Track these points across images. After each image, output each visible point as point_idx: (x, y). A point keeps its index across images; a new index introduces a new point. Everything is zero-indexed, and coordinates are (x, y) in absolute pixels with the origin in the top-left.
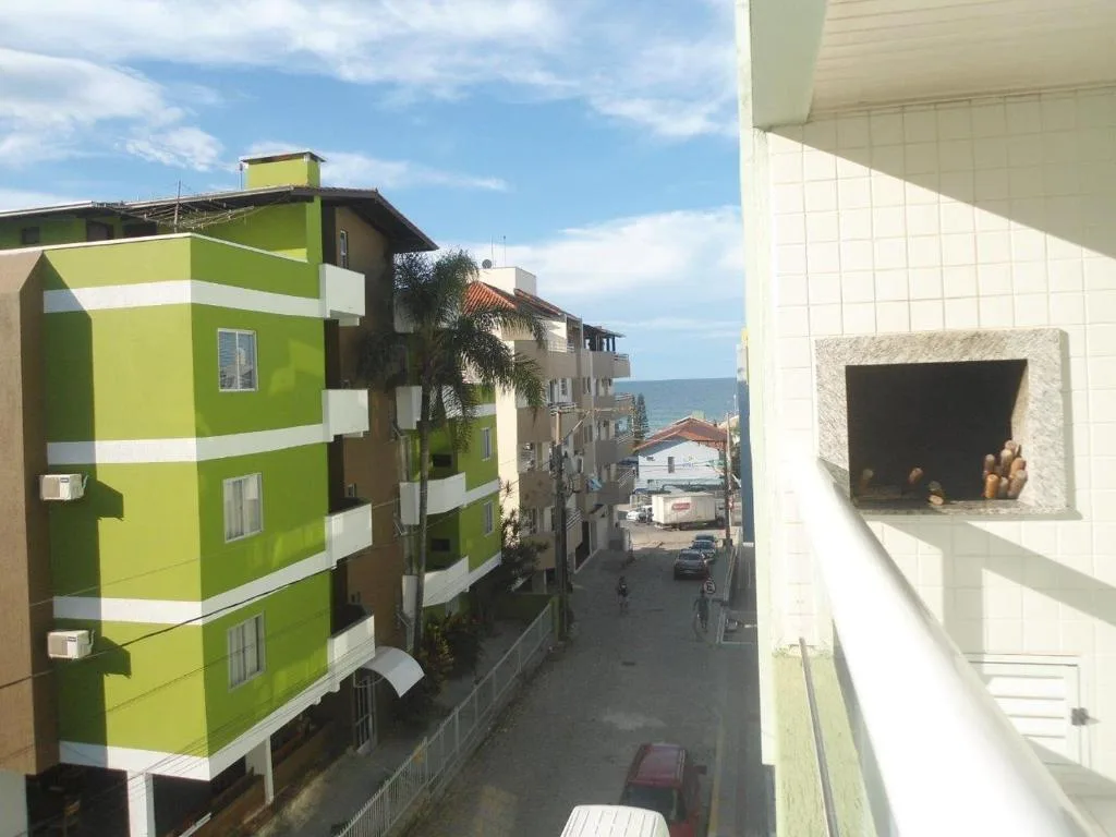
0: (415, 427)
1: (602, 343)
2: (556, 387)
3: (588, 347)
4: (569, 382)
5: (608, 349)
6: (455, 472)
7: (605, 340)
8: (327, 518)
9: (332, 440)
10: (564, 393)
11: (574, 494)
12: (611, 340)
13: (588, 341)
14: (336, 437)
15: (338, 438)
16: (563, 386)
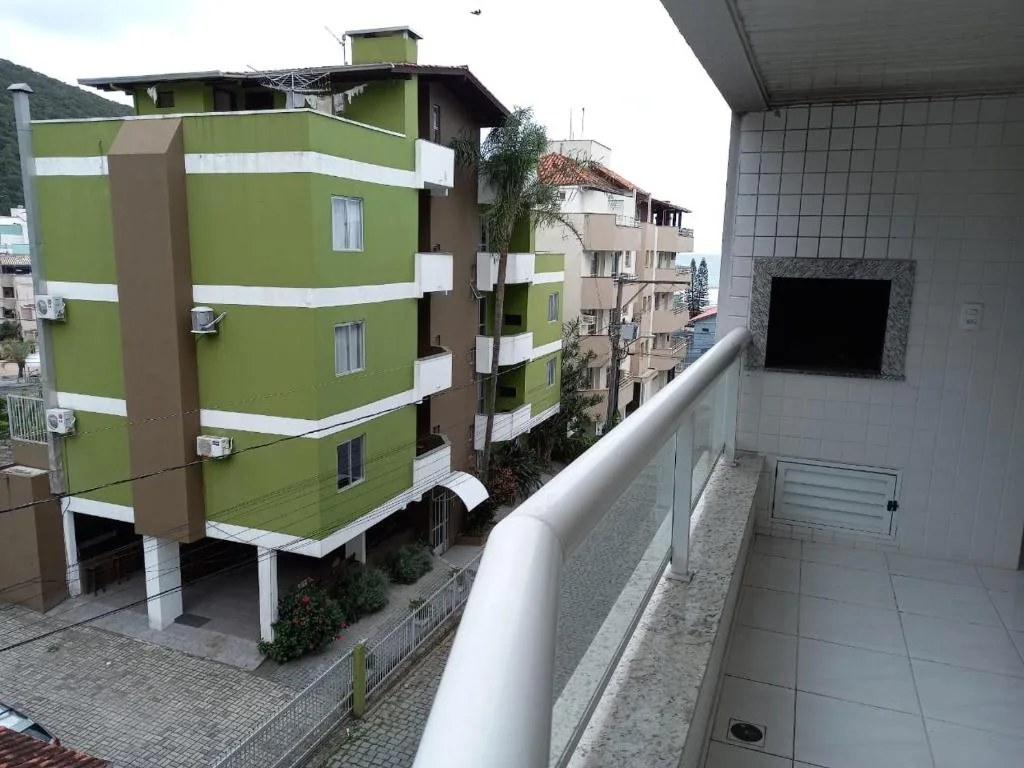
0: (491, 289)
1: (668, 219)
2: (621, 258)
3: (655, 221)
4: (633, 255)
5: (674, 224)
6: (524, 330)
7: (672, 215)
8: (416, 362)
9: (422, 296)
10: (627, 264)
11: (629, 357)
12: (677, 215)
13: (655, 215)
14: (425, 294)
15: (427, 295)
16: (627, 257)
